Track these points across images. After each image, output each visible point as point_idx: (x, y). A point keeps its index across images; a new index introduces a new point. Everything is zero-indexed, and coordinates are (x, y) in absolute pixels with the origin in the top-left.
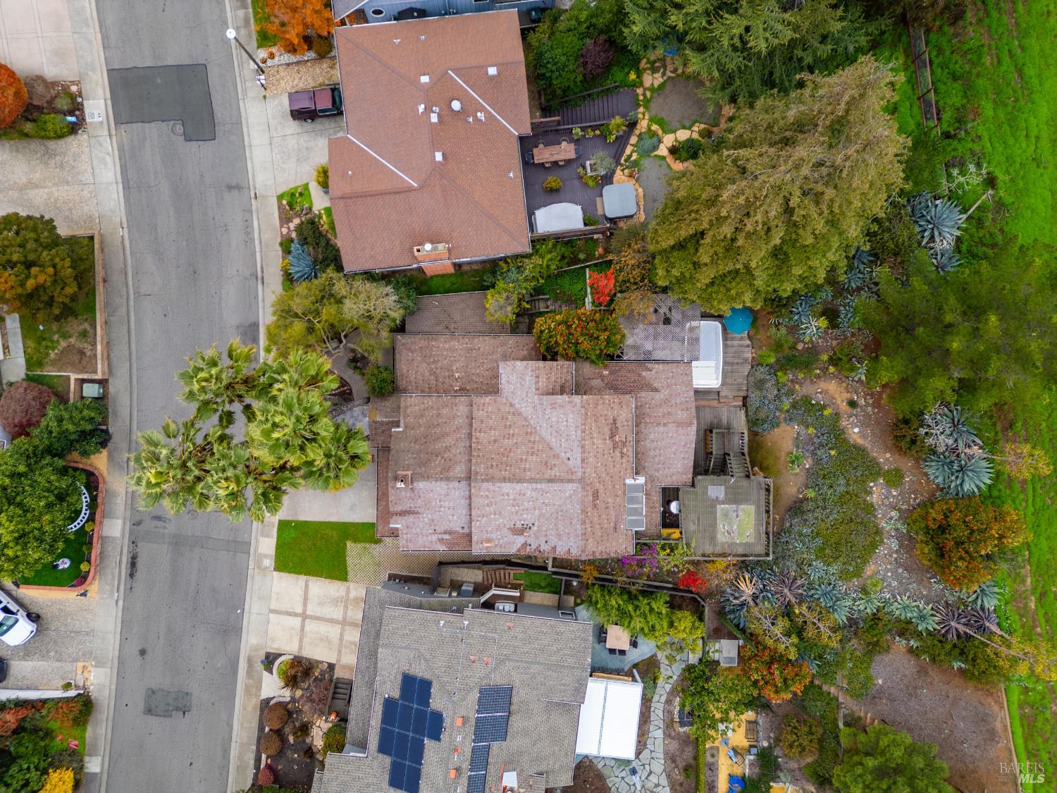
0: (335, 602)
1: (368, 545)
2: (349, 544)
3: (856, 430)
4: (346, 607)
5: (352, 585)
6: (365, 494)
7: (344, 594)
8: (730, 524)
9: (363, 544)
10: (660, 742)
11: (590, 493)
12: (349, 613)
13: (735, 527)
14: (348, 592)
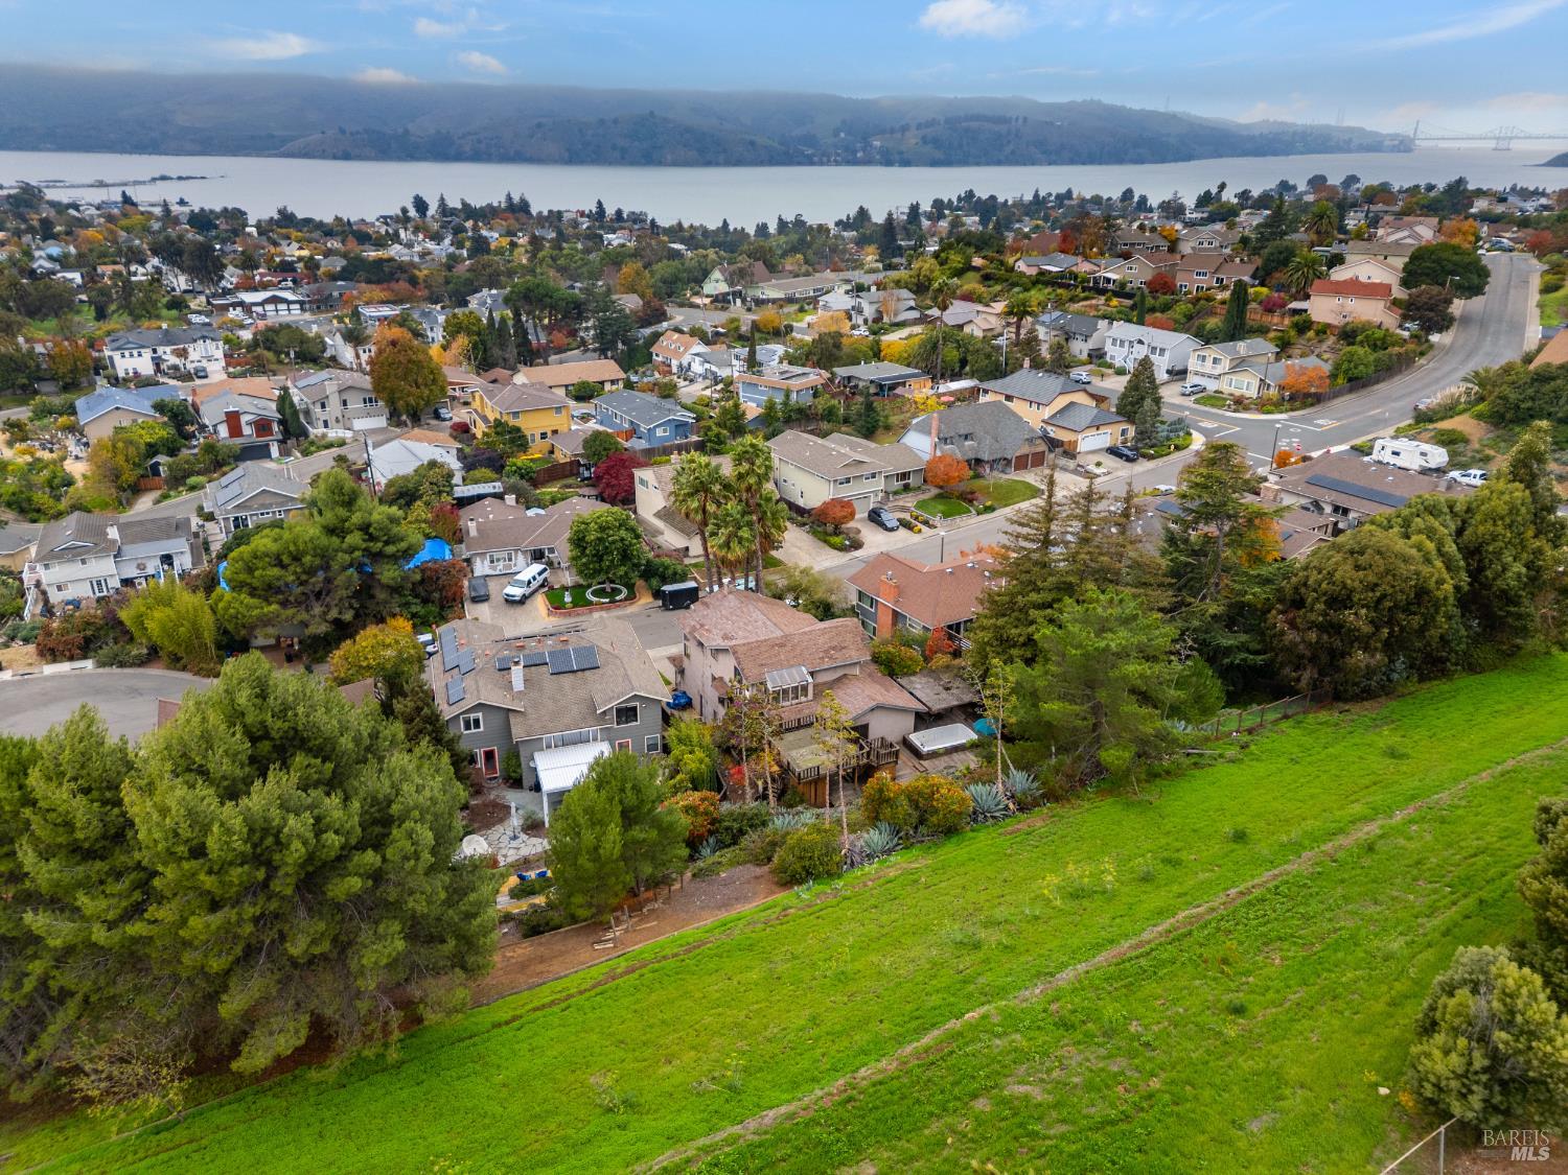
11: (781, 641)
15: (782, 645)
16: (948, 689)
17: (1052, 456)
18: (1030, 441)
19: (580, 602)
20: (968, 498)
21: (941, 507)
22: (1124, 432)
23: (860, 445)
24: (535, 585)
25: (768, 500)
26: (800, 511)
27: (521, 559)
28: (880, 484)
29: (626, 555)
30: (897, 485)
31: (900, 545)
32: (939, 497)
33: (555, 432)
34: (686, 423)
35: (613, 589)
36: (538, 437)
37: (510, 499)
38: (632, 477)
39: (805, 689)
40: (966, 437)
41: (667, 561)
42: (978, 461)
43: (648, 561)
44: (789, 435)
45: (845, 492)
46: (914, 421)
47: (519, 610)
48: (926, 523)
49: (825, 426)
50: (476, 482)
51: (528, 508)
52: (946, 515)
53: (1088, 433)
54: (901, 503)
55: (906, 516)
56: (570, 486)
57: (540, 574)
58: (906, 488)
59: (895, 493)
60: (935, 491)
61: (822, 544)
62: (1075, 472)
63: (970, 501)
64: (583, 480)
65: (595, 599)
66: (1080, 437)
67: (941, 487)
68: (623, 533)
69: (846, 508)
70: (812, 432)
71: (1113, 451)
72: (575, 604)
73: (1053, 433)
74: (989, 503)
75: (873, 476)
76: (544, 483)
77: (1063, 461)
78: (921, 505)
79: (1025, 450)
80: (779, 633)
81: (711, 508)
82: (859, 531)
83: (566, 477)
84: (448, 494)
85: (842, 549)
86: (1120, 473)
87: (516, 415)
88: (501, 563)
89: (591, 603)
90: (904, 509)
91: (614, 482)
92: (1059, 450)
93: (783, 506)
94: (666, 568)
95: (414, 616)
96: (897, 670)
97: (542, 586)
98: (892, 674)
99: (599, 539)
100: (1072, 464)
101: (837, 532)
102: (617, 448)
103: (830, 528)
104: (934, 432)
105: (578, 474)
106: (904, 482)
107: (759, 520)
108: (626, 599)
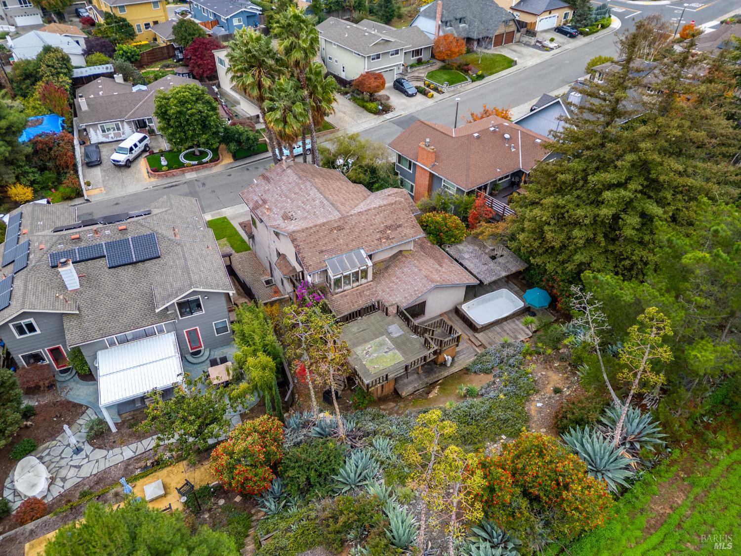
3: (539, 405)
8: (376, 351)
10: (119, 459)
11: (339, 224)
13: (375, 355)
15: (339, 228)
16: (493, 258)
17: (519, 34)
18: (506, 22)
19: (175, 165)
20: (464, 69)
21: (446, 77)
22: (566, 15)
23: (384, 29)
24: (136, 151)
25: (318, 74)
26: (342, 82)
27: (127, 128)
28: (400, 60)
29: (204, 125)
30: (413, 60)
31: (420, 108)
32: (443, 68)
33: (156, 23)
34: (254, 15)
35: (201, 152)
36: (143, 27)
37: (119, 78)
38: (213, 56)
39: (365, 272)
40: (461, 20)
41: (240, 128)
42: (469, 40)
43: (226, 129)
44: (331, 20)
45: (377, 66)
46: (422, 9)
47: (126, 173)
48: (436, 89)
49: (356, 15)
50: (94, 64)
51: (134, 85)
52: (451, 83)
53: (543, 16)
54: (416, 74)
55: (421, 84)
56: (168, 66)
57: (141, 141)
58: (419, 62)
59: (412, 66)
60: (439, 64)
61: (361, 109)
62: (535, 46)
63: (466, 71)
64: (179, 60)
65: (186, 162)
66: (538, 19)
67: (443, 61)
68: (200, 106)
69: (378, 77)
70: (347, 19)
71: (559, 30)
72: (170, 167)
73: (520, 17)
74: (480, 73)
75: (397, 52)
76: (148, 64)
77: (526, 39)
78: (431, 75)
79: (501, 30)
80: (336, 215)
81: (266, 82)
82: (388, 98)
83: (165, 58)
84: (65, 74)
85: (377, 113)
86: (567, 47)
87: (122, 8)
88: (112, 131)
89: (182, 165)
90: (418, 79)
91: (200, 62)
92: (523, 30)
93: (330, 79)
94: (241, 134)
95: (32, 183)
96: (445, 239)
97: (144, 151)
98: (441, 244)
99: (180, 112)
100: (533, 41)
101: (372, 99)
102: (201, 35)
103: (367, 96)
104: (438, 16)
105: (174, 56)
106: (418, 57)
107: (311, 94)
108: (211, 161)
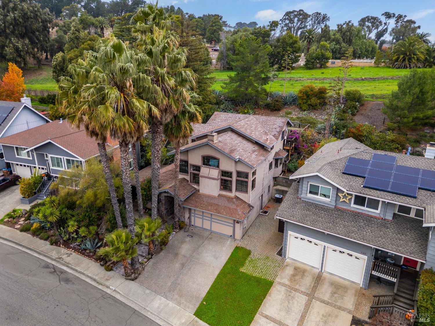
0: (289, 298)
1: (249, 259)
2: (243, 270)
4: (296, 290)
5: (278, 280)
6: (210, 247)
7: (283, 288)
9: (247, 261)
12: (303, 289)
14: (284, 285)
